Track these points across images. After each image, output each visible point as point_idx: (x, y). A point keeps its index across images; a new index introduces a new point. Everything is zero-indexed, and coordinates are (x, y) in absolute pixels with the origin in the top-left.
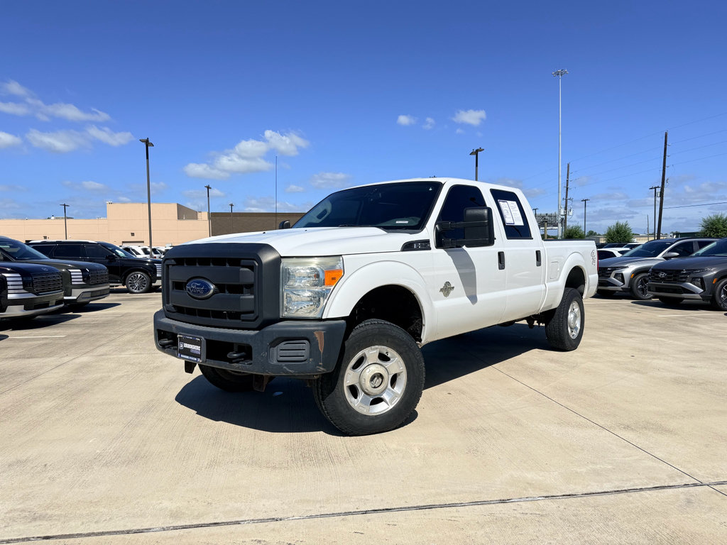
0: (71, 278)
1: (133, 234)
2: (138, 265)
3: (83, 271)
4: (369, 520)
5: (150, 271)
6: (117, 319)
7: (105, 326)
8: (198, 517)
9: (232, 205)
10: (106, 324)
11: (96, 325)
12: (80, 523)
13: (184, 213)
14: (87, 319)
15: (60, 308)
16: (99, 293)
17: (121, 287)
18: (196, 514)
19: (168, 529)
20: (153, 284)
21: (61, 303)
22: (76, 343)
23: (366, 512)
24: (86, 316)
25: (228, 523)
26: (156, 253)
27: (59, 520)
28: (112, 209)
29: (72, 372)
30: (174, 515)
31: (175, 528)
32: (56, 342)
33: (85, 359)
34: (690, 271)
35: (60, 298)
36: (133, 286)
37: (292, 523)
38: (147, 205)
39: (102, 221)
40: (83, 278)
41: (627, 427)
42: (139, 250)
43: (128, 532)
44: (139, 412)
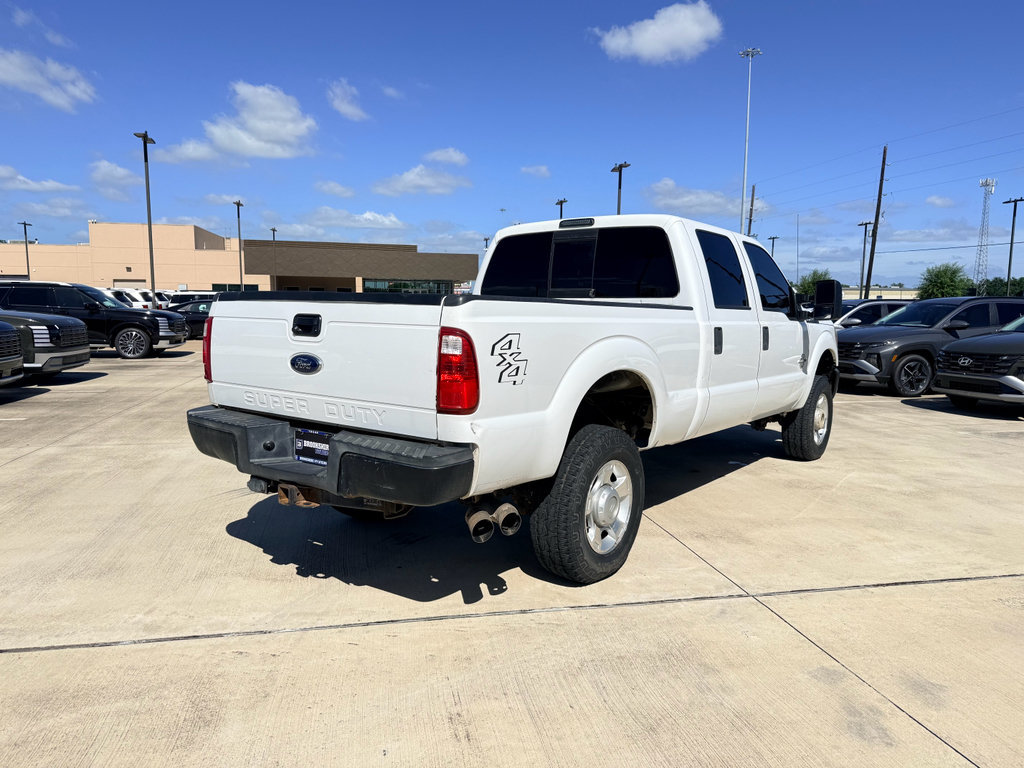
0: (33, 338)
1: (129, 269)
2: (133, 319)
3: (51, 328)
4: (368, 632)
5: (149, 327)
6: (99, 396)
7: (83, 406)
8: (175, 630)
9: (274, 230)
10: (83, 403)
11: (68, 404)
12: (38, 637)
13: (205, 240)
14: (57, 395)
15: (18, 380)
16: (74, 360)
17: (108, 348)
18: (174, 627)
19: (140, 642)
20: (155, 346)
21: (20, 373)
22: (39, 429)
23: (368, 624)
24: (57, 391)
25: (208, 636)
26: (161, 299)
27: (13, 635)
28: (96, 231)
29: (33, 468)
30: (147, 628)
31: (148, 641)
32: (13, 427)
33: (52, 450)
34: (865, 346)
35: (19, 365)
36: (125, 348)
37: (281, 636)
38: (147, 226)
39: (81, 248)
40: (51, 338)
41: (701, 536)
42: (136, 295)
43: (93, 645)
44: (119, 518)
